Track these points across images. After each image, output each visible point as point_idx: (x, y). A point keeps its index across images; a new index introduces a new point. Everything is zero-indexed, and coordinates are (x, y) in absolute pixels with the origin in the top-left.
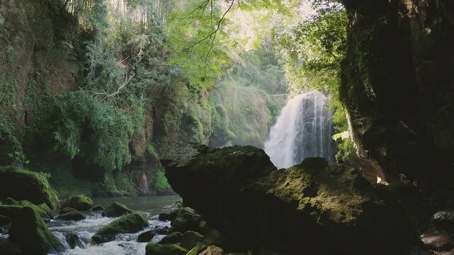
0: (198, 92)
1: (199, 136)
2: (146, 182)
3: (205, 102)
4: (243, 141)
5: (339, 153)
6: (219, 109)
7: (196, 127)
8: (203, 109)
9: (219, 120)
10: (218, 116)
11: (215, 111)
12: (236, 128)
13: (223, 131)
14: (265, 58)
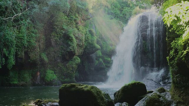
0: (75, 20)
1: (73, 47)
2: (39, 77)
3: (81, 27)
4: (108, 51)
5: (172, 52)
6: (90, 32)
7: (71, 41)
8: (79, 31)
9: (90, 38)
10: (90, 35)
11: (88, 32)
12: (104, 44)
13: (92, 44)
14: (123, 4)
